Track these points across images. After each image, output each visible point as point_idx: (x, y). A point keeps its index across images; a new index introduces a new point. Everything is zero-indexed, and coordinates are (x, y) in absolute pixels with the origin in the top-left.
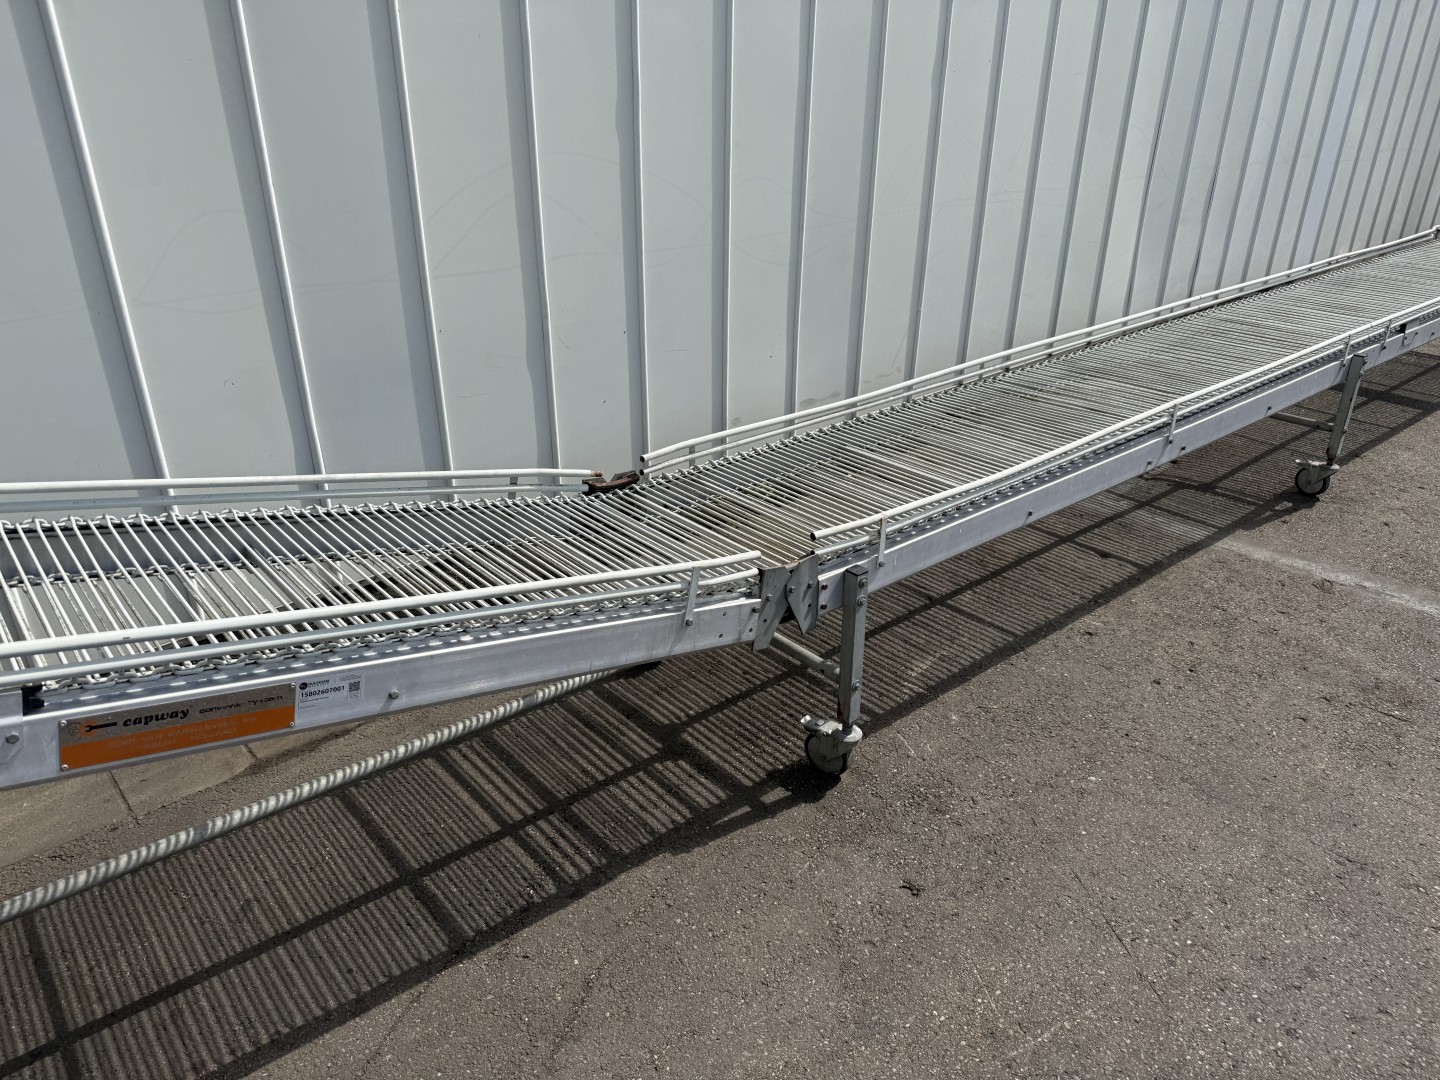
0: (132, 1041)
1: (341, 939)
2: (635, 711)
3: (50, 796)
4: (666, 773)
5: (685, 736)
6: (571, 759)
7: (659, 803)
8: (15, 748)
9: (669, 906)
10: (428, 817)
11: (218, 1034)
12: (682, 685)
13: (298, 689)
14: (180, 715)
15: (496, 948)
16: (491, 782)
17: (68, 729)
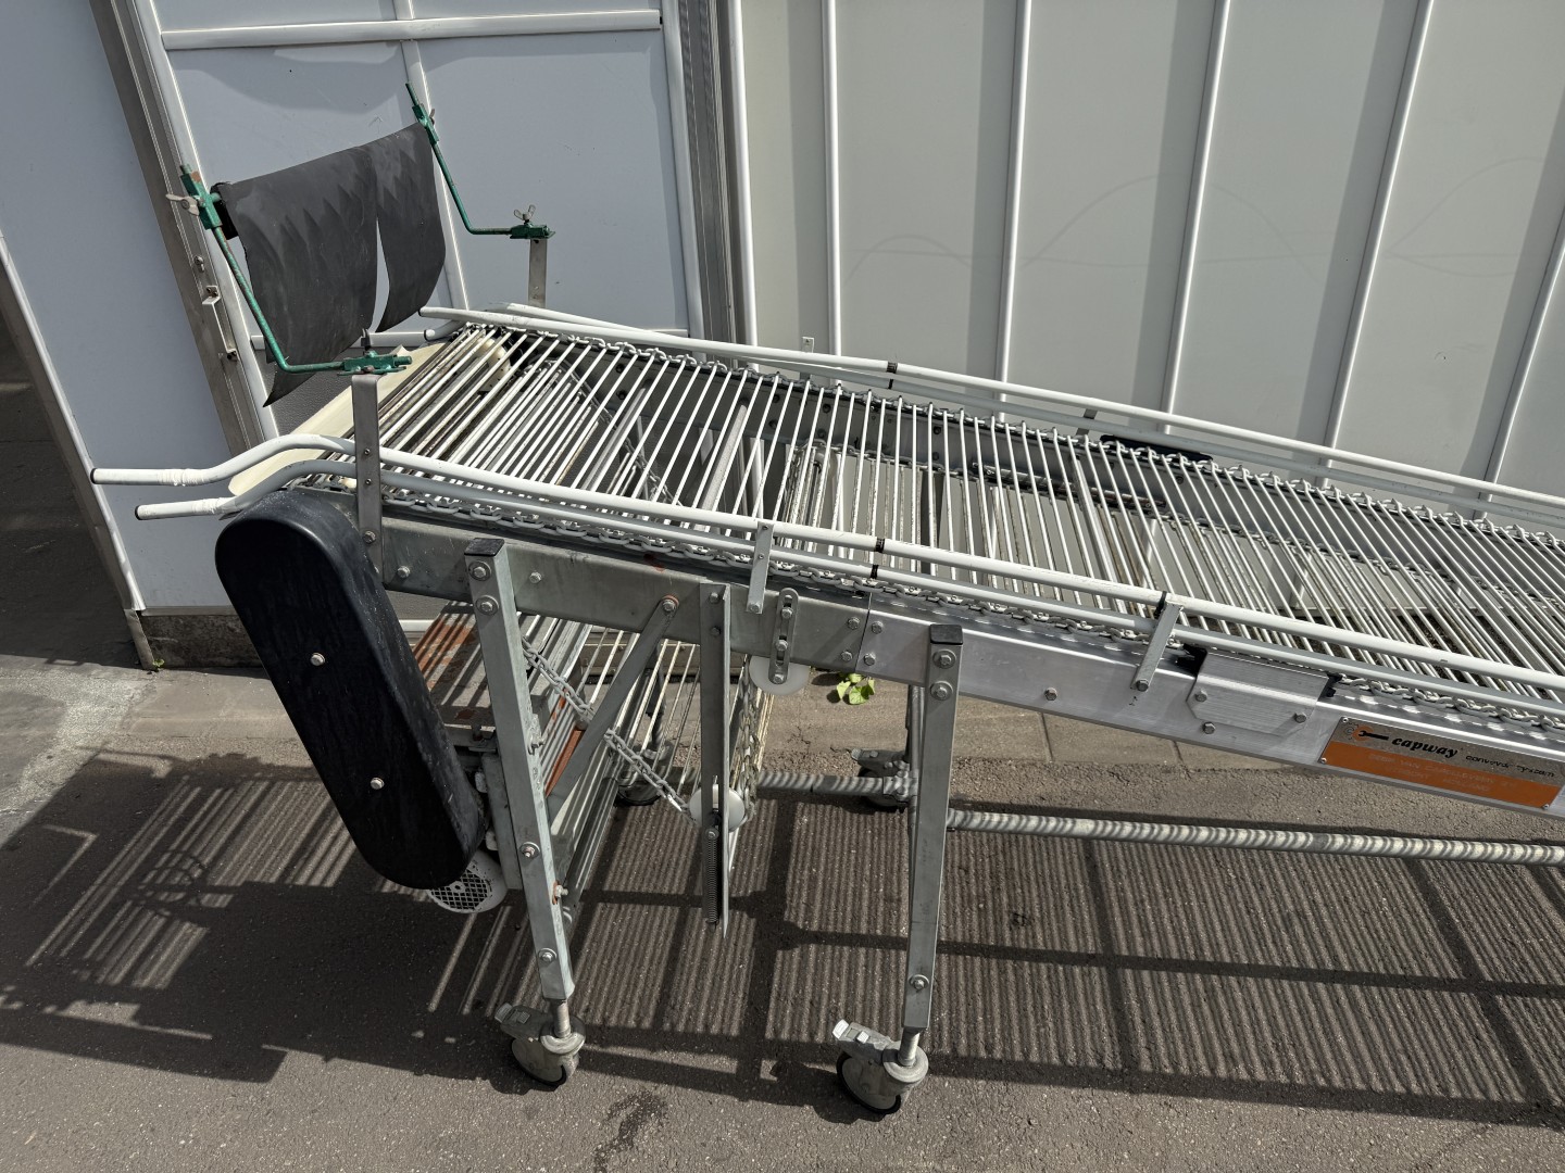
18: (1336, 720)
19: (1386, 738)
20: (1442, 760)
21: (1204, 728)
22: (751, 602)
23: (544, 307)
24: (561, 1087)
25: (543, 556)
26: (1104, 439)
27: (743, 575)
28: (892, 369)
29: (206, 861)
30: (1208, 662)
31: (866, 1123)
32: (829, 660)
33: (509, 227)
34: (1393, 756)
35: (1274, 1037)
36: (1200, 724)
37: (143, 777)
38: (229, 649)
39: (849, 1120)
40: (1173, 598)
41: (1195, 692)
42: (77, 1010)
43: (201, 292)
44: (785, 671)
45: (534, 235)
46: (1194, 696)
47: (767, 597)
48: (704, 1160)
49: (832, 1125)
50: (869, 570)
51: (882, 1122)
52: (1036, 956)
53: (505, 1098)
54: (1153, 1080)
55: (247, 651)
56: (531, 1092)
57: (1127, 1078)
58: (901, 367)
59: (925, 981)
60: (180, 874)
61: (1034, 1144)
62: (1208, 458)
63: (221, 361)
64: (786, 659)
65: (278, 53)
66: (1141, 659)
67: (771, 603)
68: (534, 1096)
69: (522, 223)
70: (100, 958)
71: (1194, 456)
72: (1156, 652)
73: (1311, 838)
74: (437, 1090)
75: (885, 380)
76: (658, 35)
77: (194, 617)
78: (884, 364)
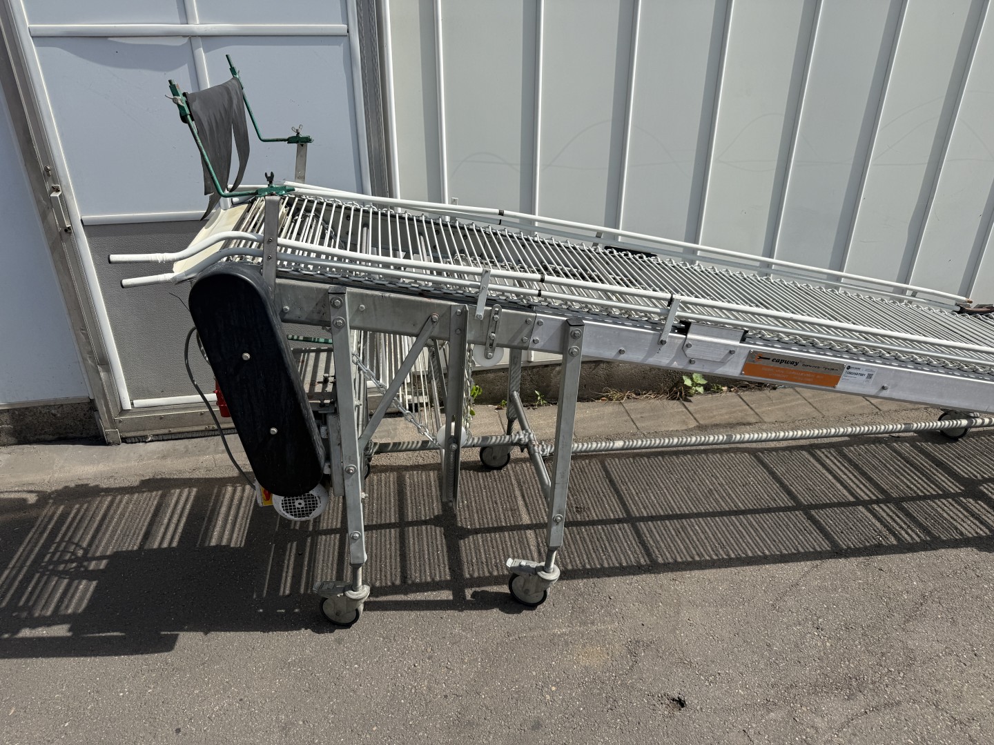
0: (664, 532)
1: (767, 524)
2: (943, 464)
3: (598, 411)
4: (969, 505)
5: (982, 488)
6: (898, 478)
7: (966, 520)
8: (731, 357)
9: (978, 576)
10: (809, 481)
11: (707, 544)
12: (976, 458)
13: (846, 369)
14: (795, 364)
15: (861, 559)
16: (845, 474)
17: (752, 356)
18: (747, 352)
19: (769, 359)
20: (792, 367)
21: (690, 362)
22: (477, 313)
23: (304, 183)
24: (354, 625)
25: (367, 295)
26: (606, 248)
27: (473, 300)
28: (501, 214)
29: (85, 545)
30: (692, 327)
31: (528, 612)
32: (516, 343)
33: (287, 137)
34: (772, 368)
36: (687, 360)
37: (21, 504)
38: (52, 429)
39: (519, 612)
40: (676, 296)
41: (686, 343)
42: (26, 633)
43: (48, 189)
44: (493, 351)
45: (300, 141)
46: (686, 345)
47: (486, 311)
48: (446, 645)
49: (510, 615)
50: (537, 292)
51: (536, 610)
52: (593, 523)
53: (322, 636)
55: (65, 429)
56: (336, 631)
58: (506, 212)
59: (561, 517)
60: (69, 555)
61: (615, 607)
62: (655, 256)
63: (60, 233)
64: (494, 345)
65: (110, 39)
66: (662, 330)
67: (488, 314)
68: (339, 633)
69: (295, 134)
70: (31, 603)
71: (649, 255)
72: (668, 327)
74: (278, 640)
75: (497, 220)
76: (346, 38)
77: (27, 408)
78: (497, 211)
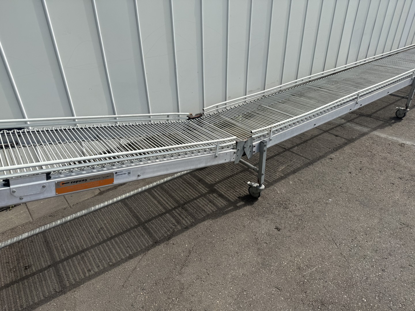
4: (210, 197)
5: (215, 187)
6: (184, 192)
8: (45, 189)
9: (211, 232)
12: (214, 173)
13: (115, 174)
14: (85, 180)
17: (58, 184)
18: (54, 183)
19: (69, 183)
20: (84, 182)
21: (20, 199)
30: (11, 182)
34: (73, 186)
35: (99, 260)
46: (12, 192)
52: (33, 274)
54: (70, 287)
57: (63, 291)
73: (86, 211)
